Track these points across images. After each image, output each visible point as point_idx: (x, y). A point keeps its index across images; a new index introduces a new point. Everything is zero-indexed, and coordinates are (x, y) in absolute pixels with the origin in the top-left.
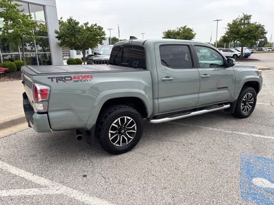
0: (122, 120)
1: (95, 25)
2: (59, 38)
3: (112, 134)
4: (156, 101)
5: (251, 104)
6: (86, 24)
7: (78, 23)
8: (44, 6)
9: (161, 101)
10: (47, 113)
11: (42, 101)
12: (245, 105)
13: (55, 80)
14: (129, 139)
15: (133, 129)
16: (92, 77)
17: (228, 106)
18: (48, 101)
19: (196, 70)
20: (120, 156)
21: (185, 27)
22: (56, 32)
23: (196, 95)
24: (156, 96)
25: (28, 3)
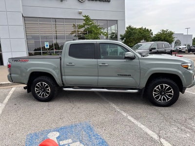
0: (42, 84)
3: (37, 90)
5: (169, 95)
8: (117, 21)
9: (67, 77)
10: (11, 74)
12: (160, 94)
13: (14, 61)
14: (46, 95)
15: (48, 90)
16: (28, 60)
17: (137, 91)
18: (11, 69)
19: (96, 60)
22: (121, 36)
24: (63, 74)
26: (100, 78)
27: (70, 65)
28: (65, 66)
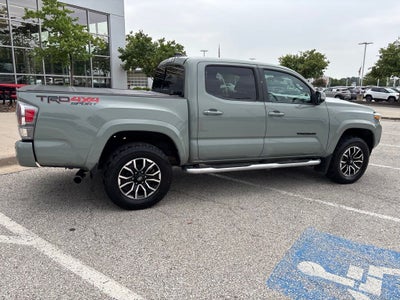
0: (140, 163)
1: (173, 42)
2: (122, 58)
3: (123, 181)
4: (194, 142)
5: (358, 164)
6: (162, 41)
7: (150, 39)
8: (108, 15)
9: (202, 143)
10: (32, 141)
11: (26, 125)
12: (348, 163)
13: (46, 99)
14: (149, 191)
15: (156, 177)
16: (98, 99)
17: (318, 162)
18: (34, 126)
19: (262, 104)
20: (133, 213)
21: (313, 51)
22: (121, 50)
23: (261, 141)
24: (194, 134)
25: (86, 10)
26: (267, 141)
27: (214, 114)
28: (201, 115)
